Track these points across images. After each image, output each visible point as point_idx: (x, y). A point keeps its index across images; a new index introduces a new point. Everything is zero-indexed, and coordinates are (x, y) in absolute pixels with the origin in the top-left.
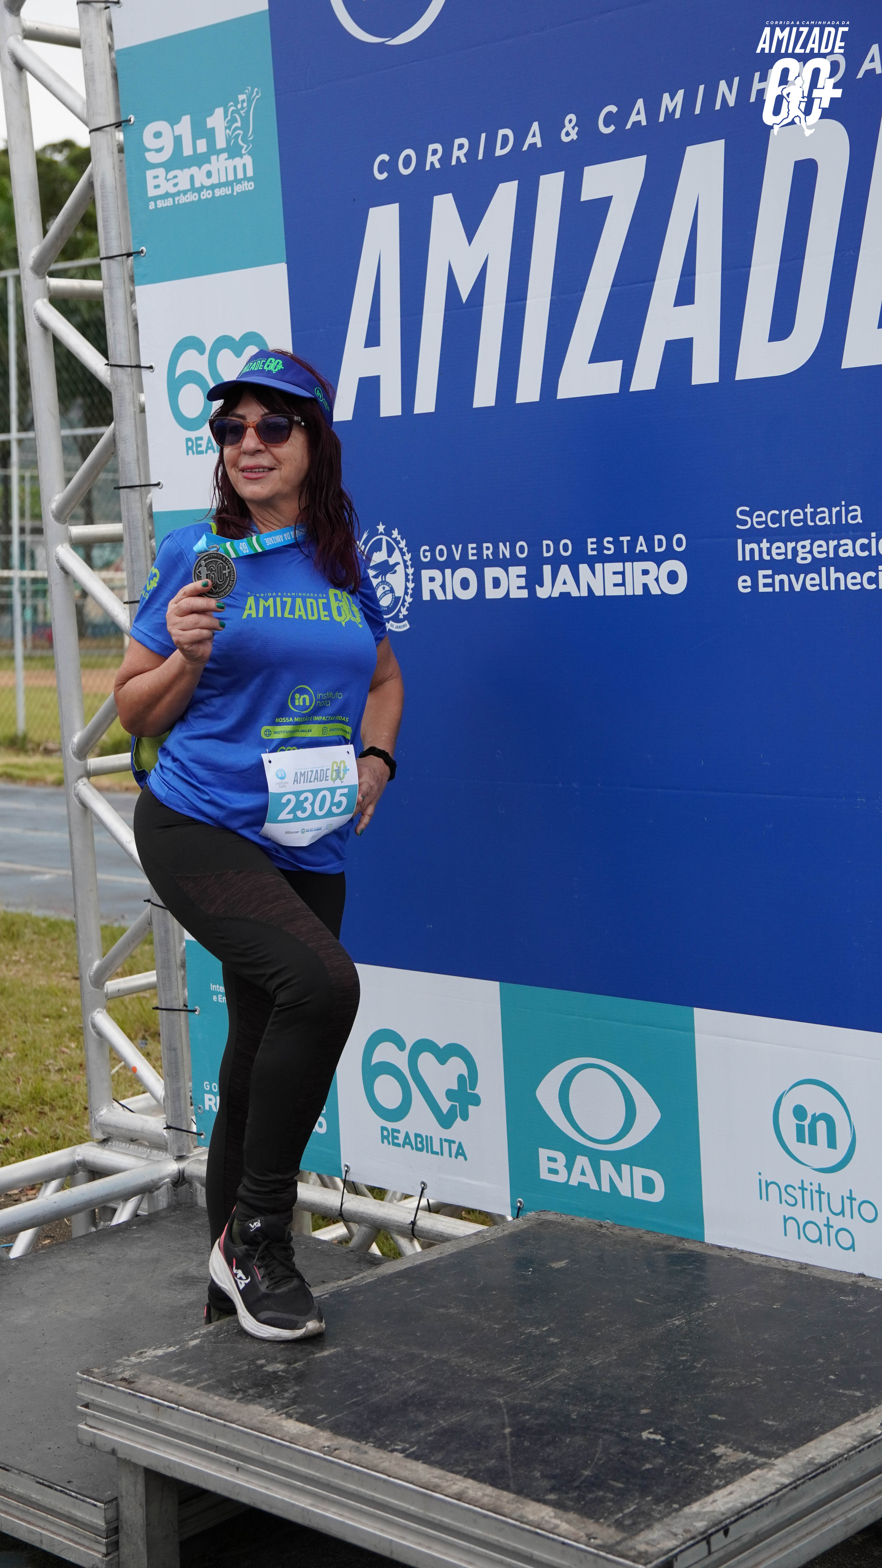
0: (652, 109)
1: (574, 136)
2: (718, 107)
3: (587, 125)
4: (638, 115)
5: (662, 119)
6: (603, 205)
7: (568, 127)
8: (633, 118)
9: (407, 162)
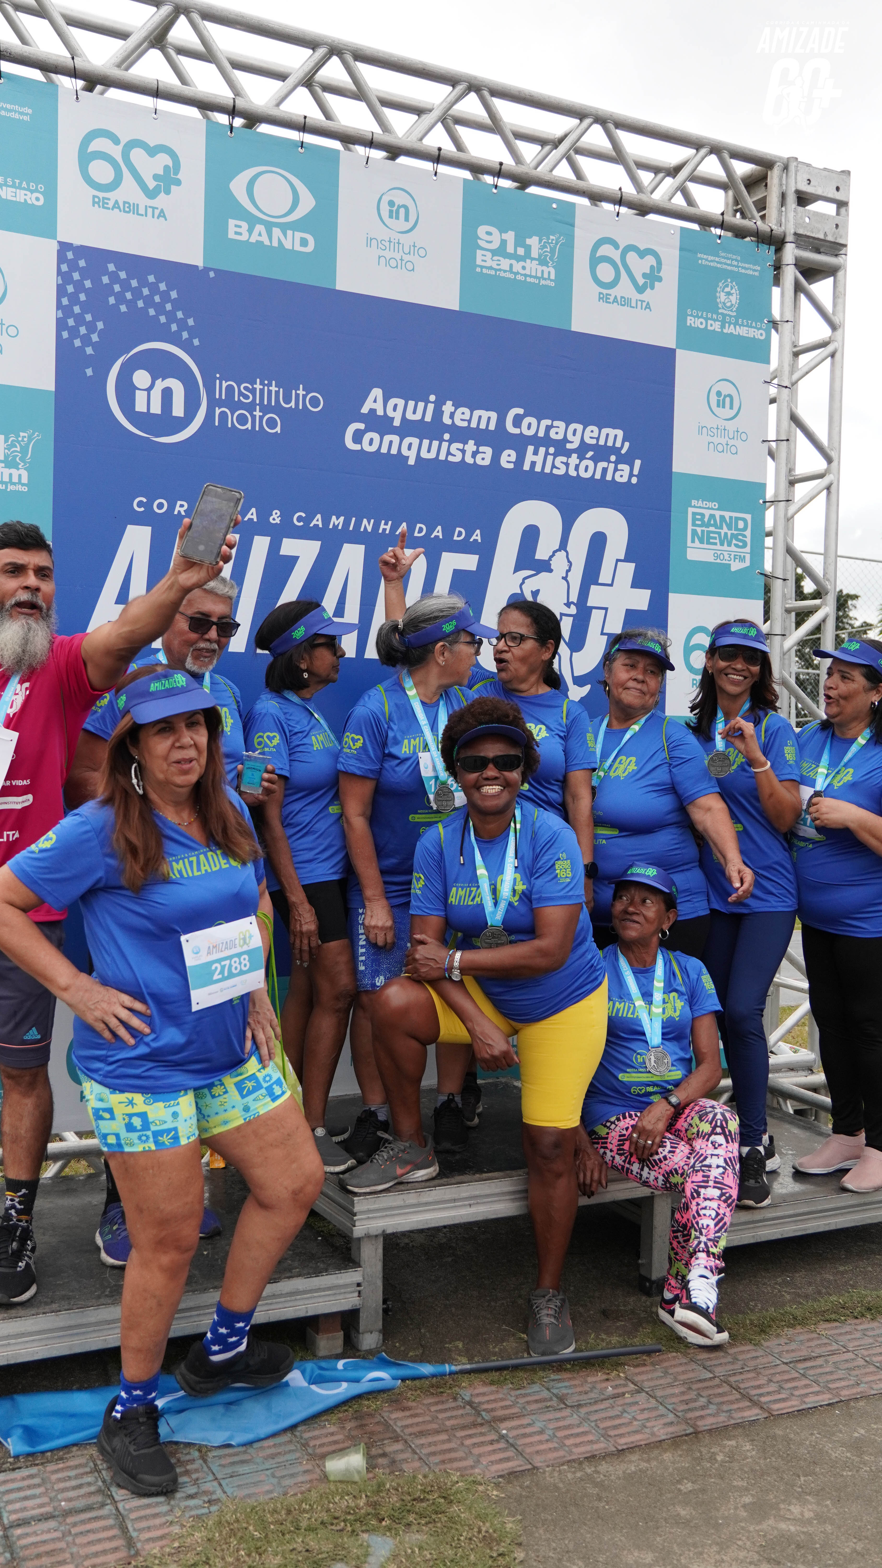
0: (326, 521)
1: (278, 521)
2: (362, 529)
3: (286, 517)
4: (318, 521)
5: (331, 527)
6: (295, 559)
7: (274, 516)
8: (314, 522)
9: (160, 506)
